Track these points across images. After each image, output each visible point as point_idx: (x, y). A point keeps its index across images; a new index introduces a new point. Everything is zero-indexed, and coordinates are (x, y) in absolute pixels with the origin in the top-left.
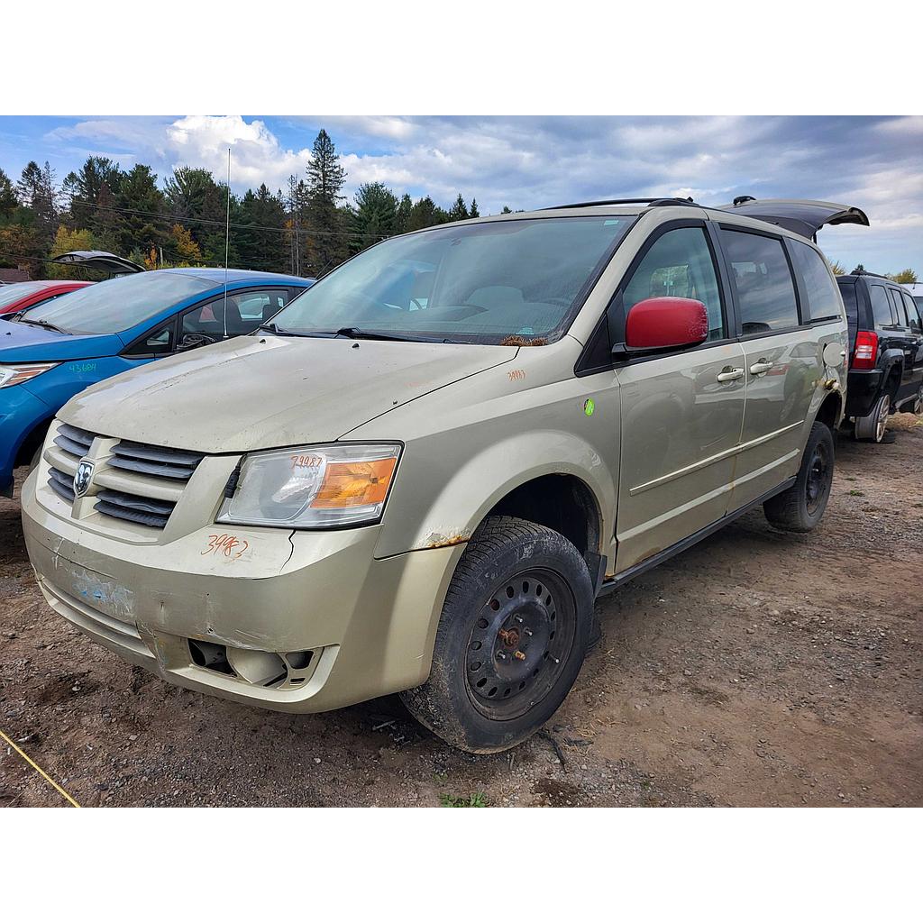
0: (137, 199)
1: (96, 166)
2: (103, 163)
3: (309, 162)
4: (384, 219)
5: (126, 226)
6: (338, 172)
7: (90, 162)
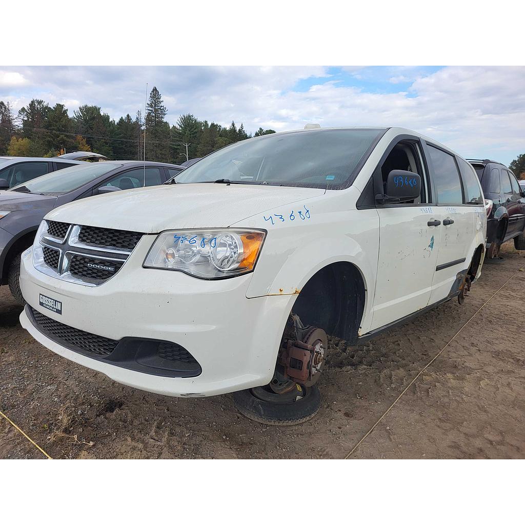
0: (56, 122)
1: (36, 104)
2: (40, 102)
3: (148, 104)
4: (193, 134)
5: (50, 137)
6: (163, 109)
7: (33, 102)
